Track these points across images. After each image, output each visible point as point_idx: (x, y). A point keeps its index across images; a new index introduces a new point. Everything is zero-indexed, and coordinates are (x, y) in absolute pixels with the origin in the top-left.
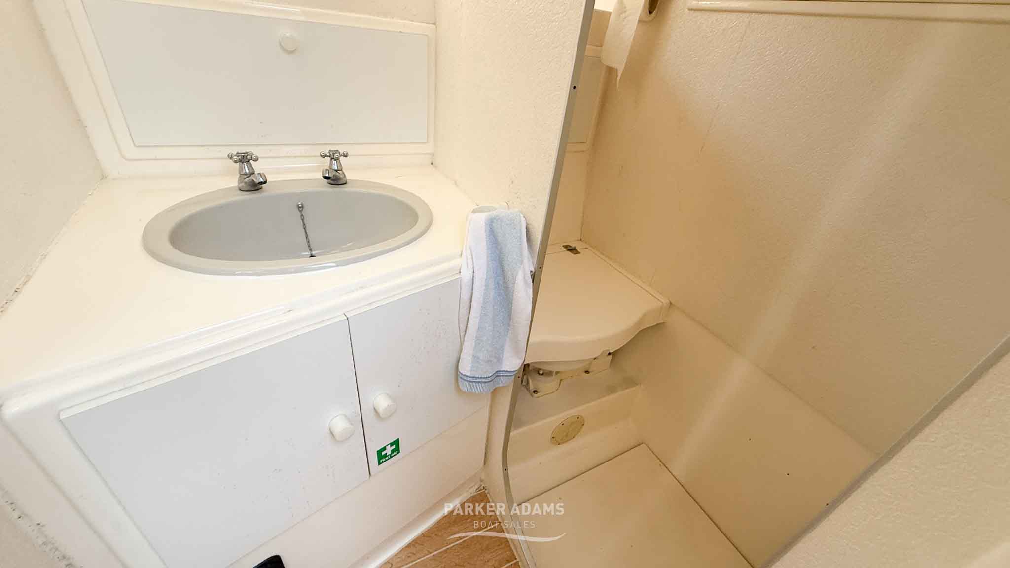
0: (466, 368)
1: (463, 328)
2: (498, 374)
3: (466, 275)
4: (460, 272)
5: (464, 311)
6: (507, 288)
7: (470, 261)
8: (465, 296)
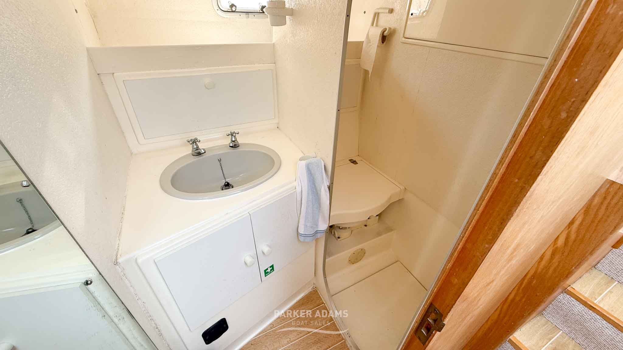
0: (301, 231)
1: (299, 213)
2: (317, 232)
3: (298, 190)
4: (296, 188)
5: (299, 206)
6: (317, 193)
7: (300, 183)
8: (299, 199)
